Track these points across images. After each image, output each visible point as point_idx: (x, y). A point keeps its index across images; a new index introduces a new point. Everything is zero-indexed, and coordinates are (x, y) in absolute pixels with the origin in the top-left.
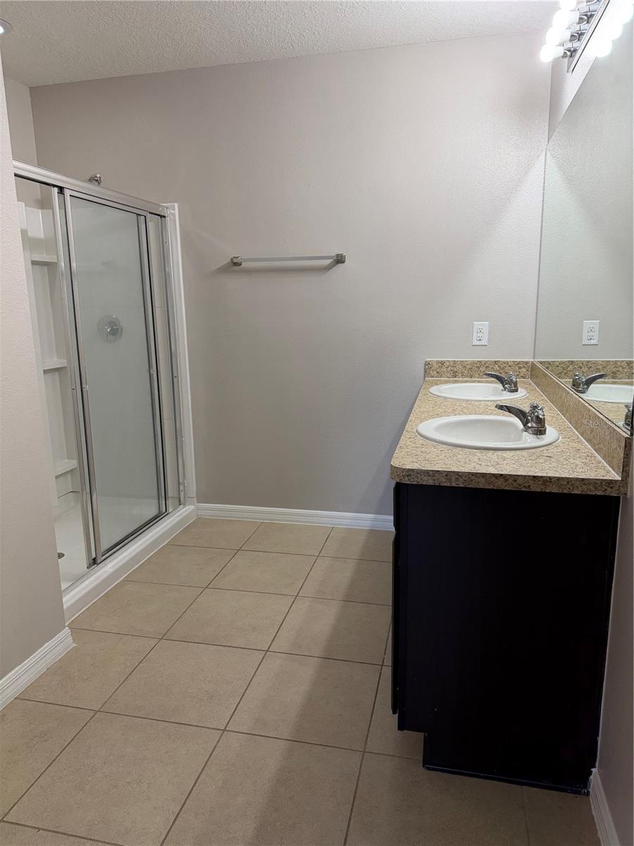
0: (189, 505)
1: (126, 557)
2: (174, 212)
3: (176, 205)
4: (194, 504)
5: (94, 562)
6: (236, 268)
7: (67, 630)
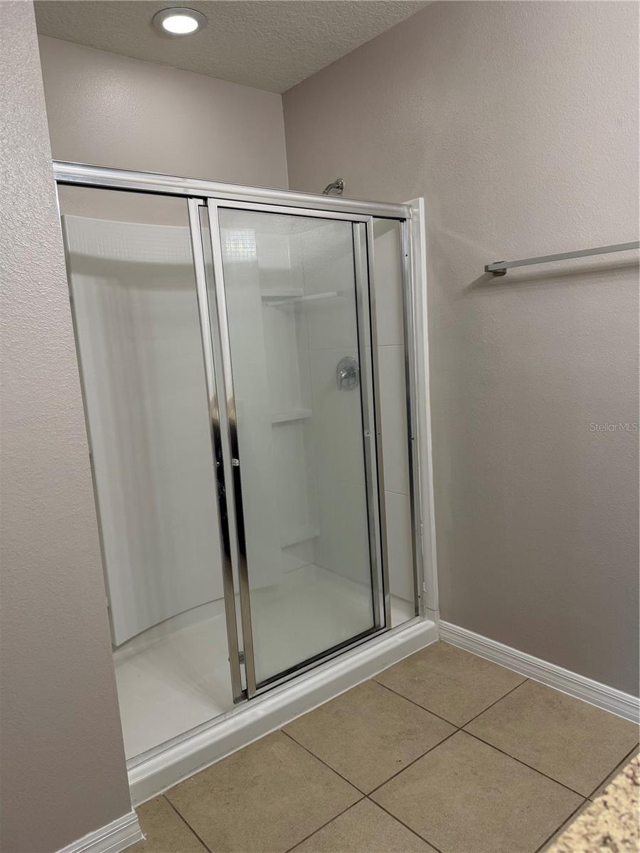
0: (429, 619)
1: (297, 693)
2: (418, 210)
3: (421, 200)
4: (433, 620)
5: (245, 695)
6: (499, 278)
7: (131, 816)
